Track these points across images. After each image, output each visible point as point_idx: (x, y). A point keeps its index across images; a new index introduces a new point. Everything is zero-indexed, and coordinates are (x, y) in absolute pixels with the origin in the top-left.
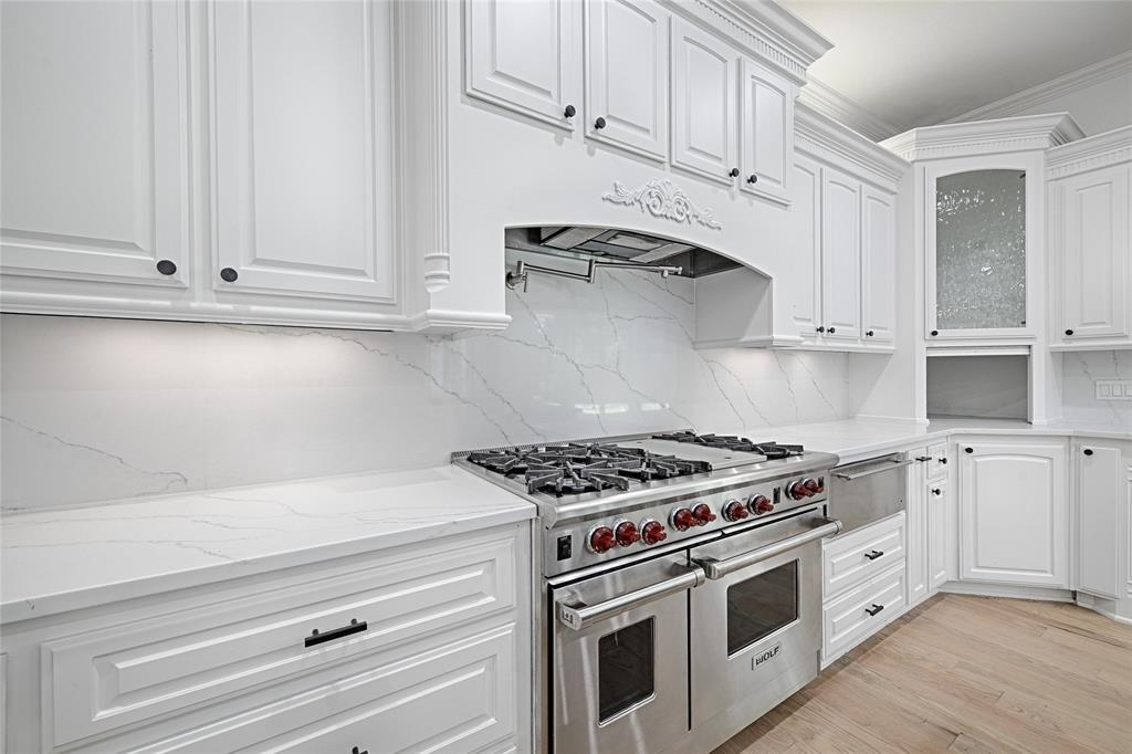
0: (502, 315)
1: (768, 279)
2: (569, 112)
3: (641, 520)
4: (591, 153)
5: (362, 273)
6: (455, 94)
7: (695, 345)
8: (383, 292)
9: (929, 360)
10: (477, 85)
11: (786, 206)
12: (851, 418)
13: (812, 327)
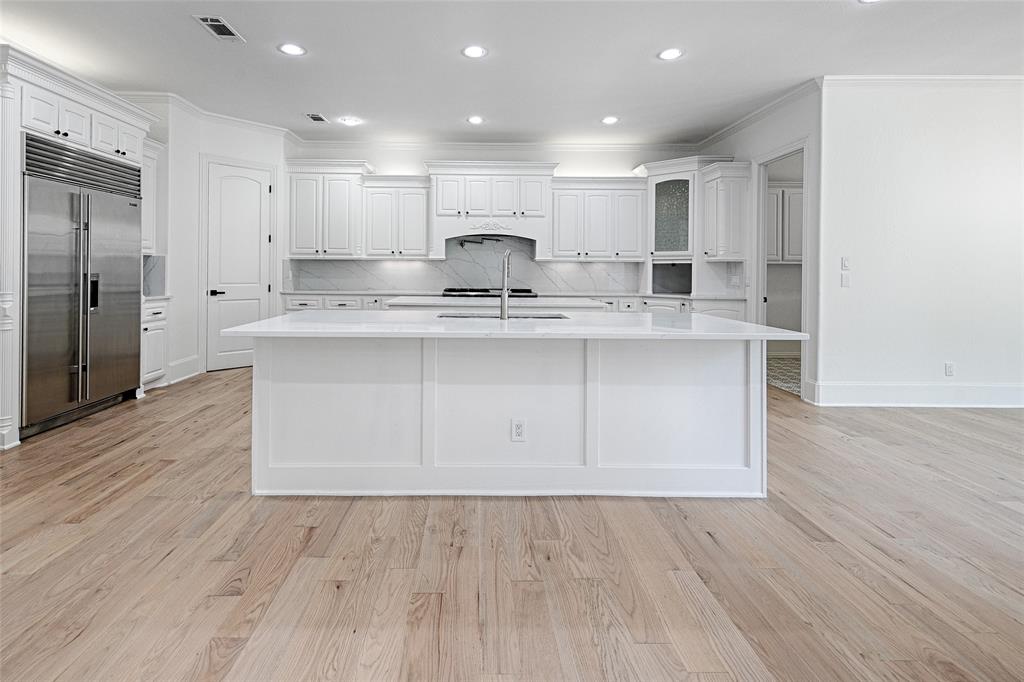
1: (534, 240)
2: (459, 212)
4: (466, 218)
5: (420, 250)
6: (435, 215)
7: (533, 259)
9: (654, 265)
10: (439, 213)
11: (542, 217)
12: (636, 291)
13: (576, 253)
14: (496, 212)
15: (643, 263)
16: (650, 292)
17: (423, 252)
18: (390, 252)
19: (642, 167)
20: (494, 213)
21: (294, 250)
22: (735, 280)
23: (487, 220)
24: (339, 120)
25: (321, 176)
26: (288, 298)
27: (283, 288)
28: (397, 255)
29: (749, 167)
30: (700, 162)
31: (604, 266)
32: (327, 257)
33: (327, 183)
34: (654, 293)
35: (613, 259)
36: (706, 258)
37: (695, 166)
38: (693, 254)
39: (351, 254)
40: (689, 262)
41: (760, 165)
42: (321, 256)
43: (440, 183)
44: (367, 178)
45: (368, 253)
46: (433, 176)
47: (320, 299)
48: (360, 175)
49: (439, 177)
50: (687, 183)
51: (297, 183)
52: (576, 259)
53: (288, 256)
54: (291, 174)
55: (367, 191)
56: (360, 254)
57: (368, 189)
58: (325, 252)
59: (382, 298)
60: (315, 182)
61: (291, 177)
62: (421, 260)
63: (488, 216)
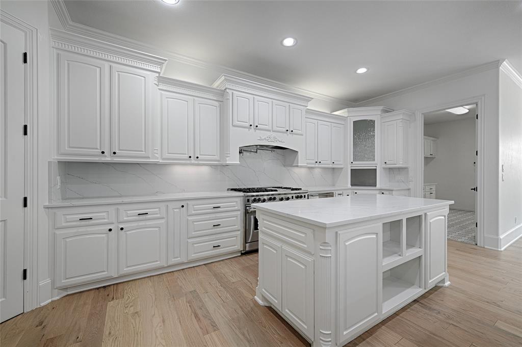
0: (239, 163)
1: (297, 152)
2: (251, 125)
3: (262, 198)
4: (255, 131)
5: (215, 156)
6: (231, 125)
7: (284, 166)
8: (218, 159)
9: (352, 170)
10: (234, 124)
11: (302, 135)
12: (334, 185)
13: (314, 162)
14: (275, 128)
15: (342, 168)
16: (349, 186)
17: (217, 157)
18: (187, 156)
19: (345, 110)
20: (274, 129)
23: (268, 133)
25: (107, 65)
27: (50, 200)
28: (193, 159)
31: (321, 170)
32: (116, 159)
33: (114, 75)
34: (352, 185)
35: (330, 166)
36: (384, 166)
37: (379, 113)
38: (378, 163)
40: (375, 168)
41: (422, 114)
42: (108, 158)
43: (235, 98)
44: (162, 80)
45: (164, 157)
46: (227, 90)
47: (112, 210)
48: (157, 75)
49: (234, 92)
50: (373, 122)
51: (69, 64)
52: (313, 166)
53: (56, 157)
54: (60, 52)
55: (161, 94)
56: (158, 158)
57: (163, 92)
58: (115, 153)
59: (189, 202)
60: (98, 70)
61: (58, 54)
62: (211, 165)
63: (270, 131)
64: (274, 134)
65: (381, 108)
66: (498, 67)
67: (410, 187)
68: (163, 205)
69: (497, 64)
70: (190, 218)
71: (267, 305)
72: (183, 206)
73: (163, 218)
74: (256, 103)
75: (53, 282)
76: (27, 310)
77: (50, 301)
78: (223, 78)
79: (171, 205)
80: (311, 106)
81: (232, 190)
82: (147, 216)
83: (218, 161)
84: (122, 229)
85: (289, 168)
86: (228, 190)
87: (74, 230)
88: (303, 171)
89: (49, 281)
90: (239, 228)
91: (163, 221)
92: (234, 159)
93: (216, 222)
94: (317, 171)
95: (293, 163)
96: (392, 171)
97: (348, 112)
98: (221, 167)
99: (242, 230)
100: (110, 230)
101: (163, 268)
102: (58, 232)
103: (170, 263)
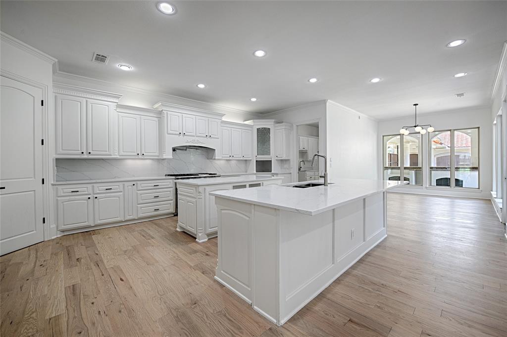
0: (172, 157)
1: (215, 150)
2: (180, 133)
4: (183, 137)
5: (155, 153)
6: (166, 133)
7: (208, 159)
9: (256, 161)
10: (168, 133)
11: (218, 138)
12: (246, 172)
13: (229, 156)
14: (198, 135)
15: (251, 160)
16: (255, 172)
17: (157, 154)
18: (136, 154)
19: (252, 121)
21: (61, 151)
22: (286, 166)
23: (194, 138)
24: (117, 66)
25: (85, 100)
26: (60, 187)
27: (53, 180)
28: (140, 156)
29: (292, 126)
30: (274, 122)
31: (235, 161)
32: (90, 157)
33: (90, 106)
34: (257, 172)
35: (242, 159)
36: (276, 158)
37: (273, 124)
38: (272, 156)
39: (111, 155)
40: (271, 160)
41: (296, 126)
42: (85, 156)
43: (169, 116)
44: (119, 106)
45: (120, 154)
46: (164, 111)
47: (90, 186)
48: (116, 104)
49: (168, 112)
50: (269, 129)
51: (62, 101)
52: (228, 159)
53: (55, 156)
54: (57, 94)
55: (118, 114)
56: (117, 155)
57: (119, 113)
58: (90, 153)
59: (138, 182)
60: (79, 103)
61: (56, 96)
62: (152, 159)
63: (194, 136)
64: (197, 138)
65: (273, 120)
66: (325, 103)
67: (291, 172)
68: (121, 184)
69: (324, 102)
70: (138, 192)
71: (182, 230)
72: (134, 185)
73: (121, 192)
74: (184, 119)
75: (57, 227)
76: (46, 240)
77: (56, 237)
78: (160, 104)
79: (126, 184)
80: (224, 119)
81: (168, 175)
82: (111, 190)
83: (158, 156)
84: (96, 198)
85: (211, 160)
86: (166, 175)
87: (68, 198)
88: (222, 162)
89: (54, 226)
90: (172, 199)
91: (121, 193)
92: (169, 154)
93: (156, 195)
94: (233, 162)
95: (213, 157)
96: (283, 162)
97: (254, 122)
98: (160, 160)
99: (174, 200)
100: (89, 198)
101: (122, 222)
102: (59, 198)
103: (126, 219)
